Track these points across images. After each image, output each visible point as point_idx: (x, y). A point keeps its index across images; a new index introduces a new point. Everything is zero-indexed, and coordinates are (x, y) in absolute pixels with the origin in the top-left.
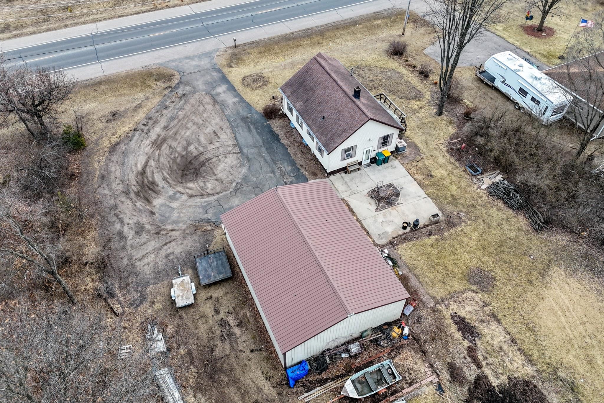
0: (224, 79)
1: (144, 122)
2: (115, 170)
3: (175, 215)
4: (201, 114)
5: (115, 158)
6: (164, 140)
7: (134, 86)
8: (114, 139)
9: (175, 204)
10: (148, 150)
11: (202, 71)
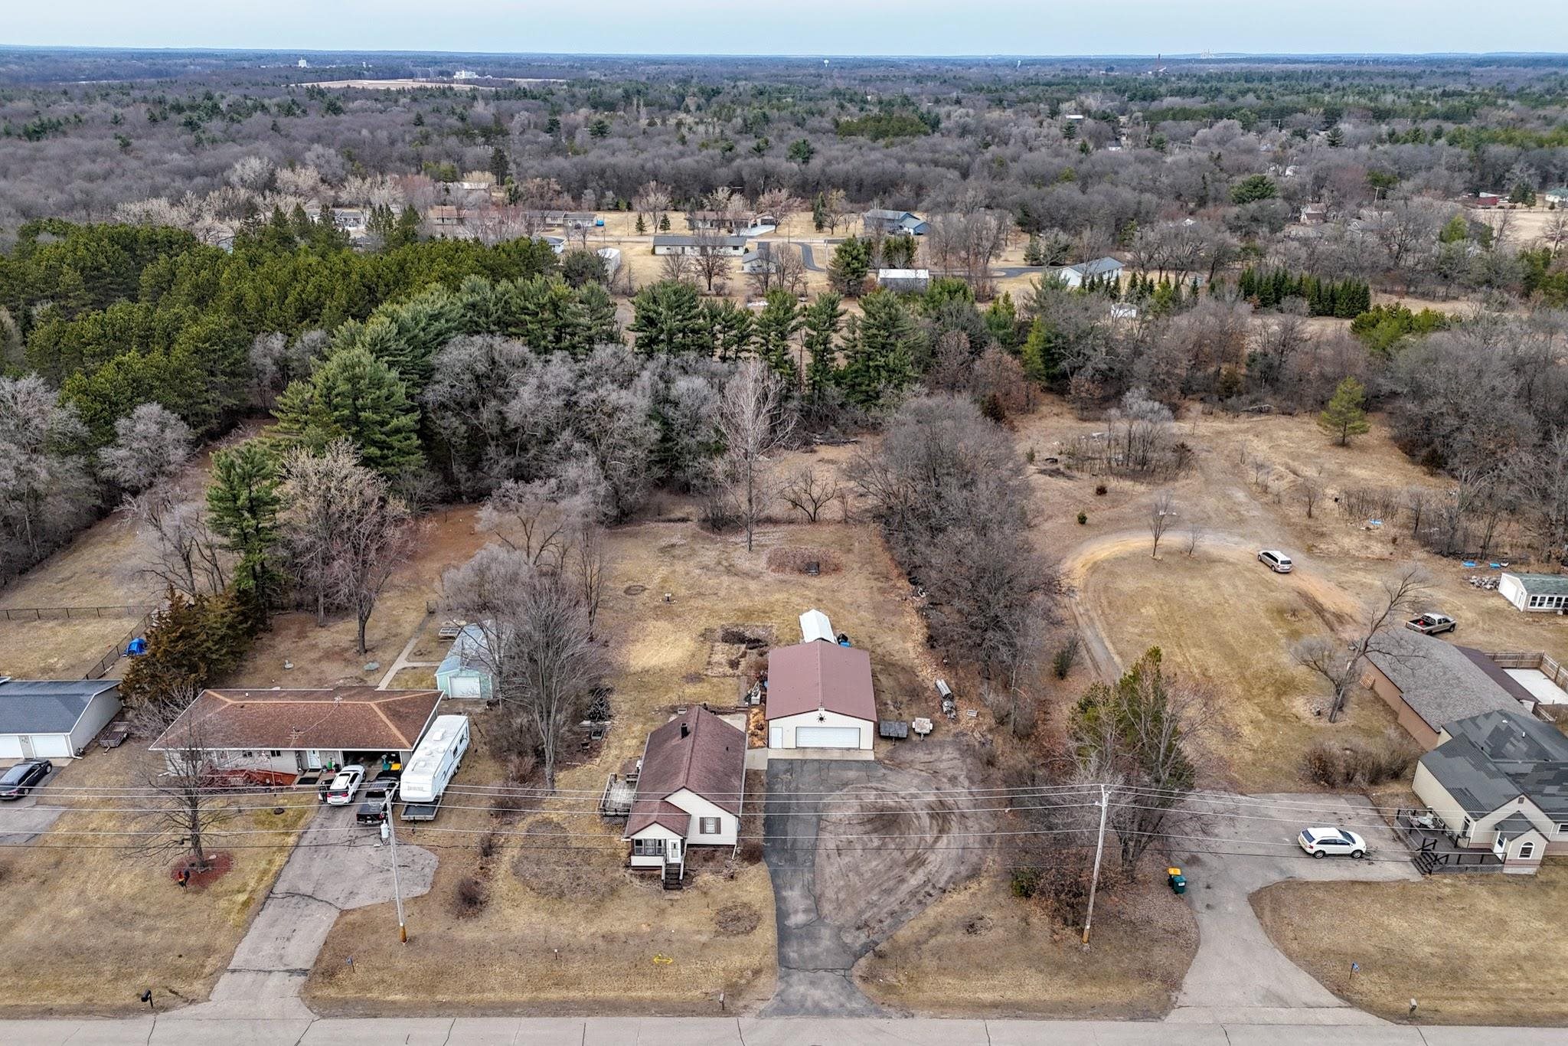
0: (784, 935)
1: (930, 900)
3: (916, 781)
4: (847, 886)
5: (974, 859)
6: (908, 864)
8: (974, 887)
9: (913, 791)
10: (931, 857)
11: (812, 967)
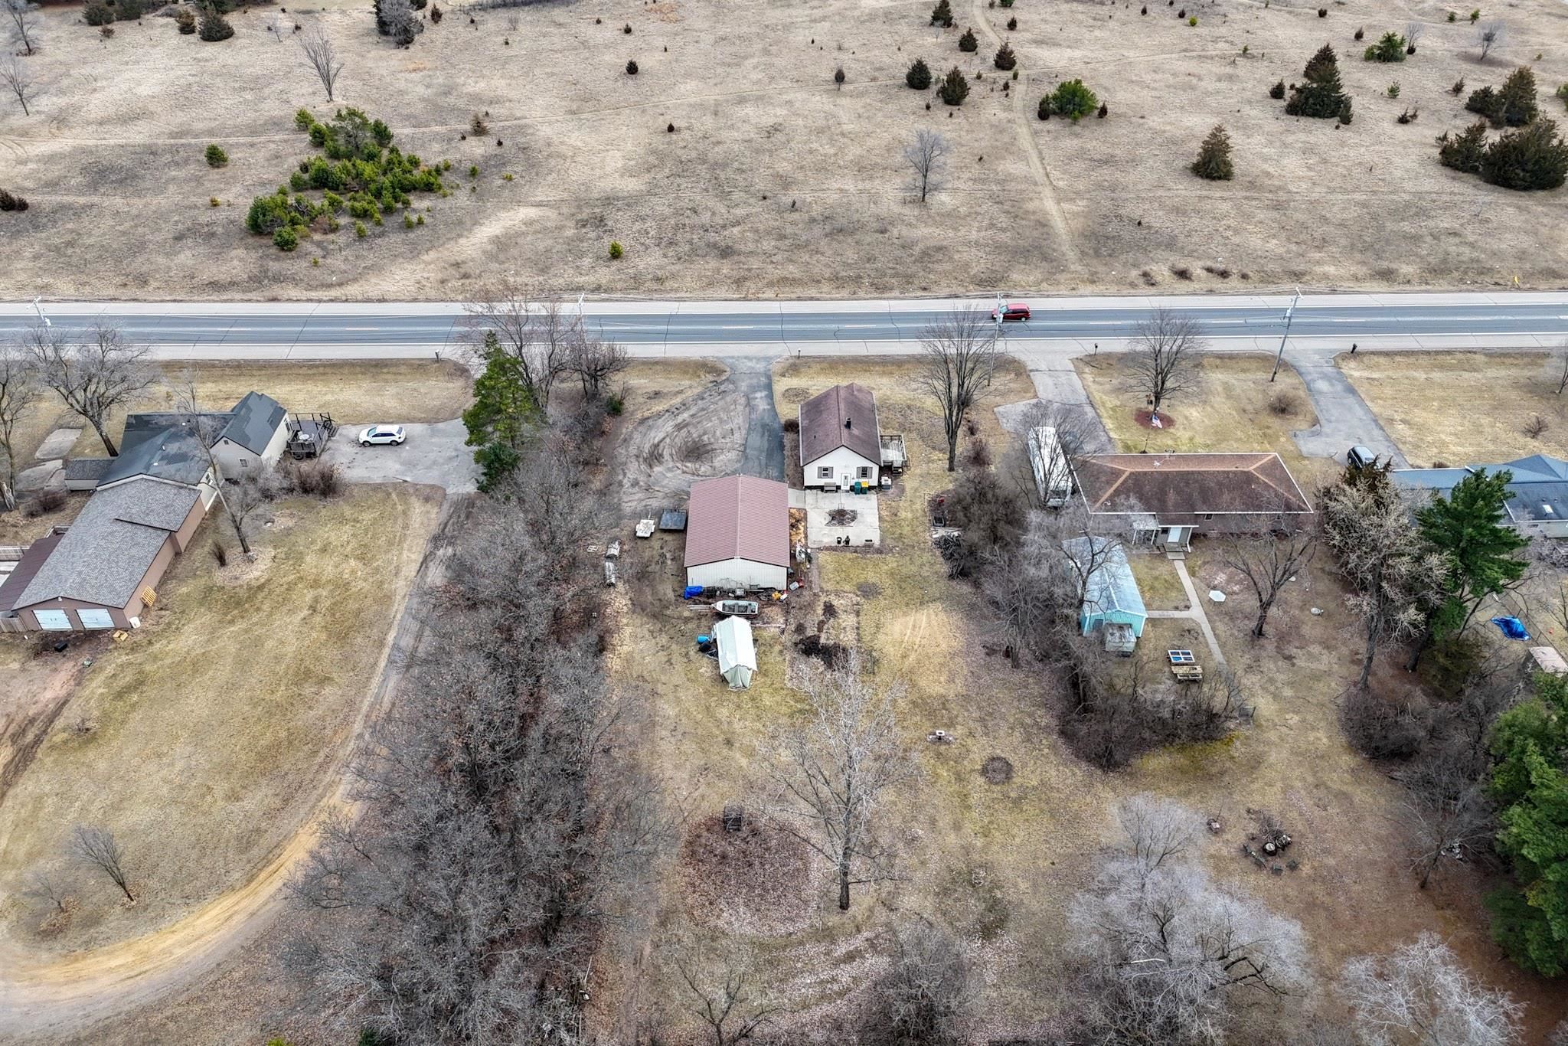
0: (769, 387)
1: (678, 406)
2: (637, 438)
3: (666, 482)
4: (729, 412)
5: (640, 429)
6: (686, 425)
7: (686, 372)
8: (647, 414)
9: (669, 475)
10: (670, 429)
11: (752, 374)
